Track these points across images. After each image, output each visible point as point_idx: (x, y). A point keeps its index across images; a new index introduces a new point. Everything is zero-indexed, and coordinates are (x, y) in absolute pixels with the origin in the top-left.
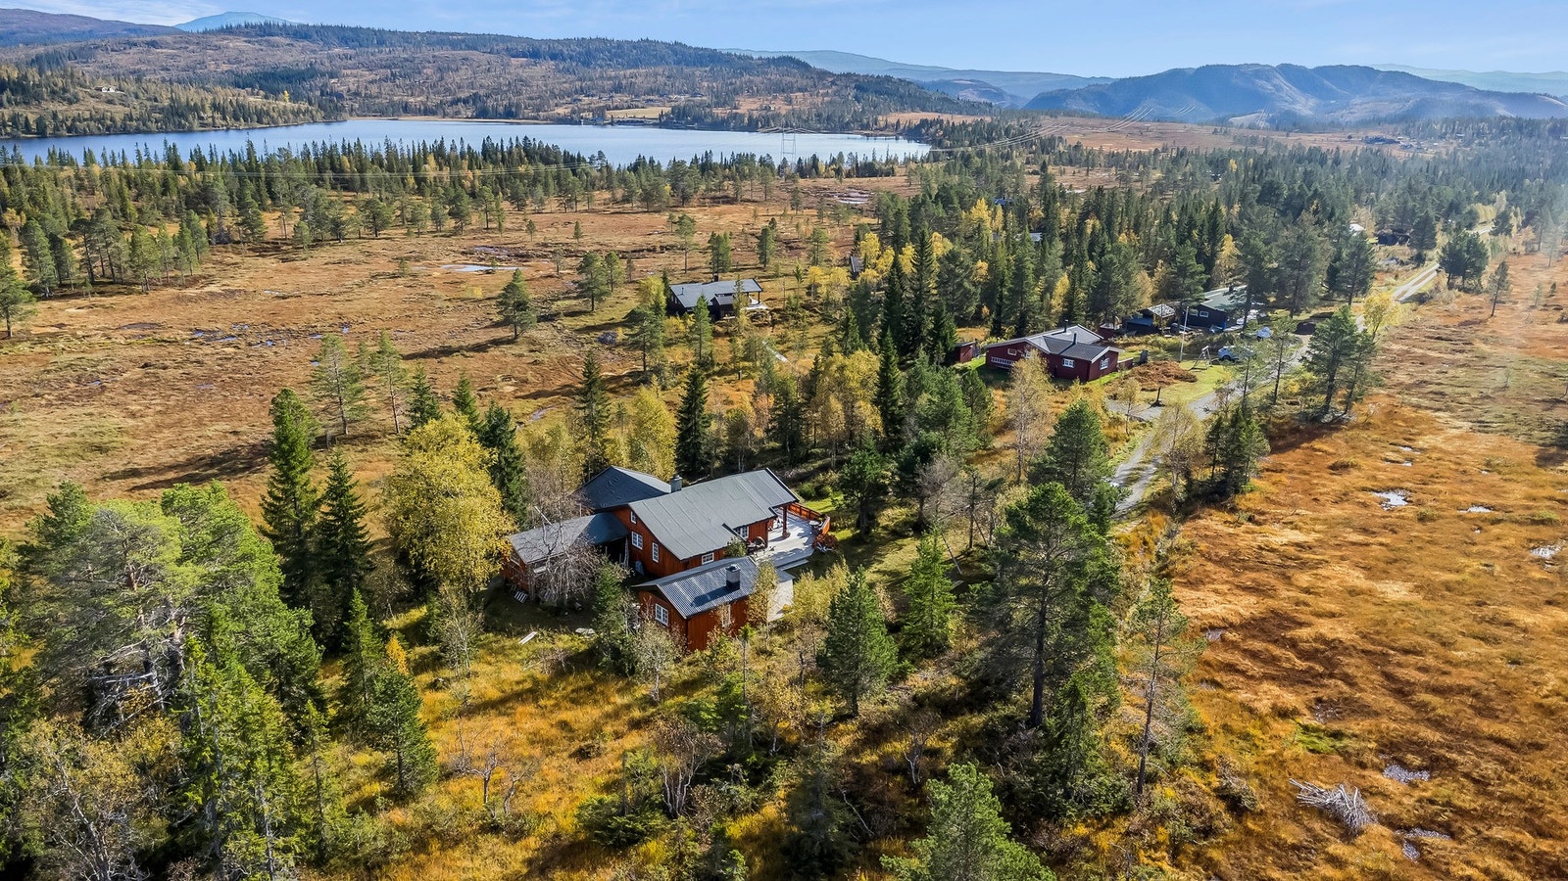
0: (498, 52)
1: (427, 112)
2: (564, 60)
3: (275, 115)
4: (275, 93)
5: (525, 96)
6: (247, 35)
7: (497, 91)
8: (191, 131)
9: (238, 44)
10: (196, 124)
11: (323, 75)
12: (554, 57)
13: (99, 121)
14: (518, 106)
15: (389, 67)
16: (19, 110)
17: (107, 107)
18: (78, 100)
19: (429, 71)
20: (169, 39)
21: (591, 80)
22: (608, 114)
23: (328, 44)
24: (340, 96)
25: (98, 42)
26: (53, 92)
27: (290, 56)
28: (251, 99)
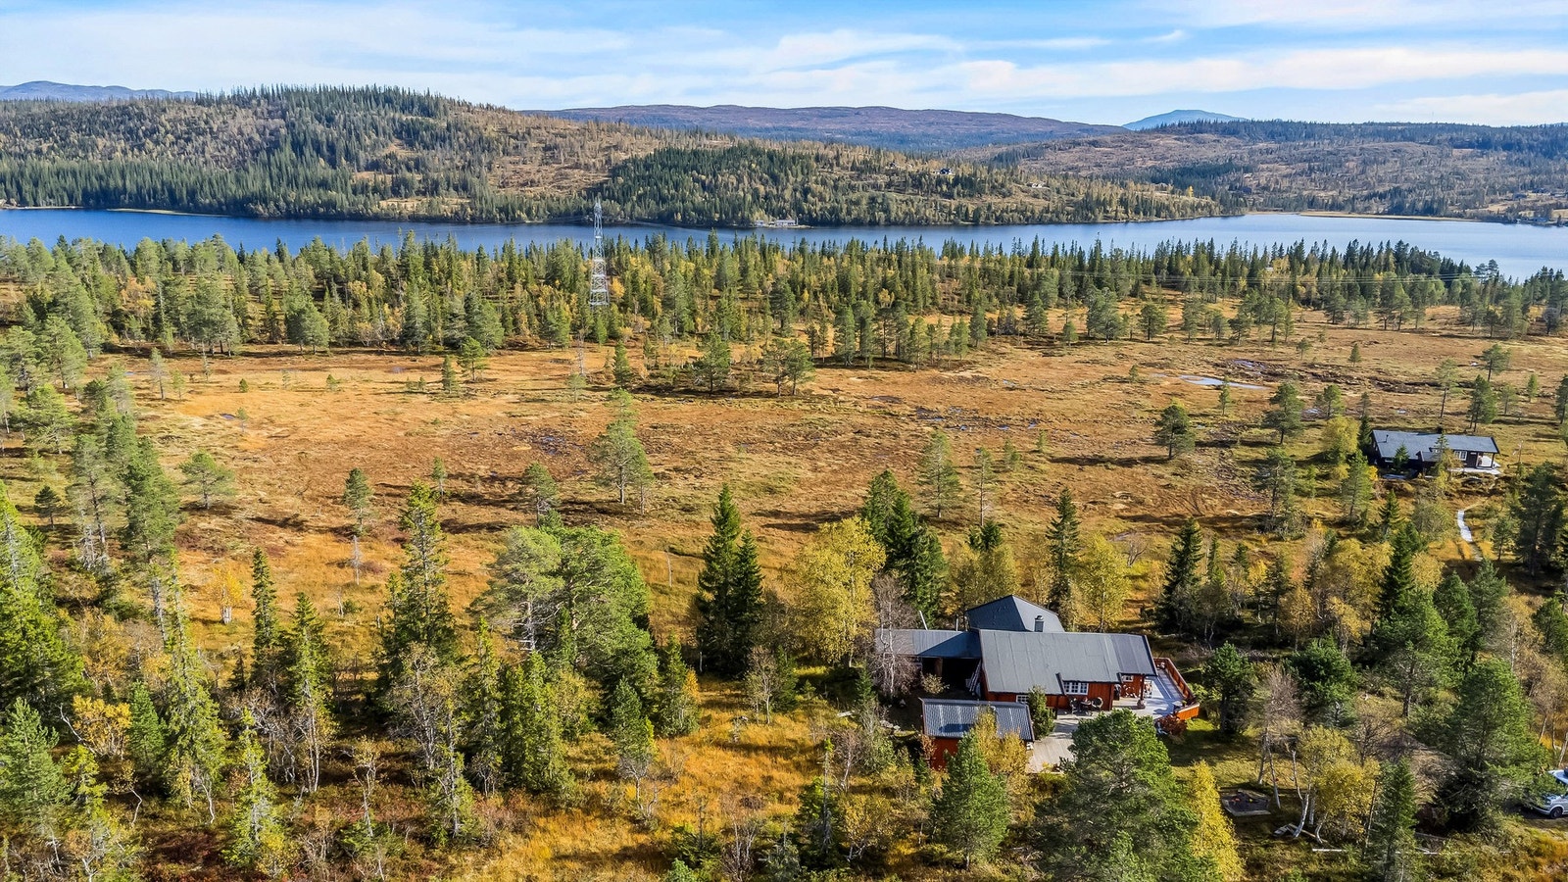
0: (1439, 143)
1: (1335, 206)
2: (1520, 150)
3: (1173, 210)
4: (1182, 187)
5: (1457, 189)
6: (1179, 132)
7: (1425, 185)
8: (1095, 223)
9: (1169, 141)
10: (1100, 217)
11: (1238, 169)
12: (1507, 147)
13: (1022, 212)
14: (1441, 202)
15: (1308, 161)
16: (964, 201)
17: (1032, 200)
18: (1011, 194)
19: (1351, 165)
20: (1108, 138)
21: (1548, 172)
22: (1555, 214)
23: (1254, 140)
24: (1248, 191)
25: (1049, 142)
26: (993, 187)
27: (1212, 151)
28: (1158, 194)
